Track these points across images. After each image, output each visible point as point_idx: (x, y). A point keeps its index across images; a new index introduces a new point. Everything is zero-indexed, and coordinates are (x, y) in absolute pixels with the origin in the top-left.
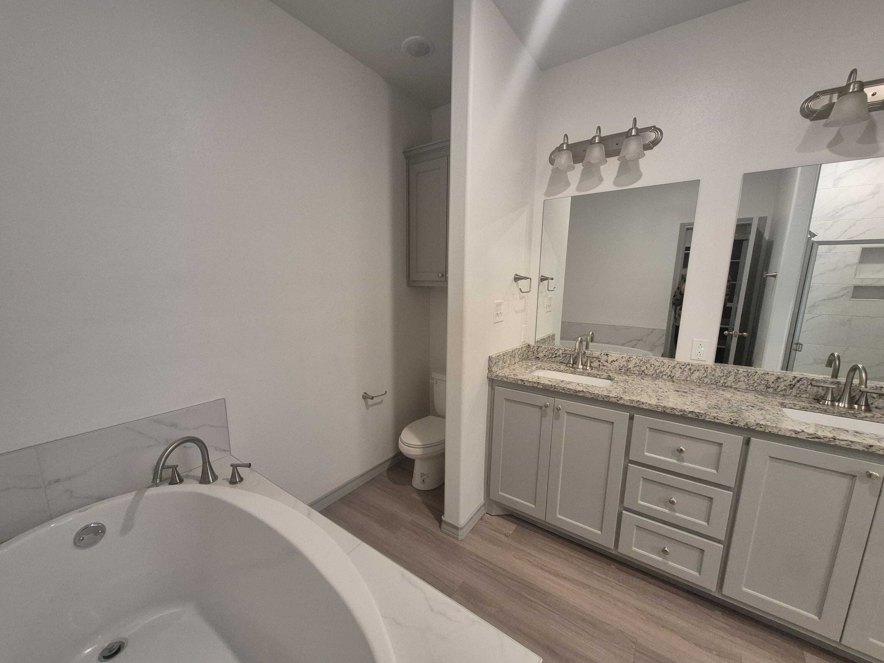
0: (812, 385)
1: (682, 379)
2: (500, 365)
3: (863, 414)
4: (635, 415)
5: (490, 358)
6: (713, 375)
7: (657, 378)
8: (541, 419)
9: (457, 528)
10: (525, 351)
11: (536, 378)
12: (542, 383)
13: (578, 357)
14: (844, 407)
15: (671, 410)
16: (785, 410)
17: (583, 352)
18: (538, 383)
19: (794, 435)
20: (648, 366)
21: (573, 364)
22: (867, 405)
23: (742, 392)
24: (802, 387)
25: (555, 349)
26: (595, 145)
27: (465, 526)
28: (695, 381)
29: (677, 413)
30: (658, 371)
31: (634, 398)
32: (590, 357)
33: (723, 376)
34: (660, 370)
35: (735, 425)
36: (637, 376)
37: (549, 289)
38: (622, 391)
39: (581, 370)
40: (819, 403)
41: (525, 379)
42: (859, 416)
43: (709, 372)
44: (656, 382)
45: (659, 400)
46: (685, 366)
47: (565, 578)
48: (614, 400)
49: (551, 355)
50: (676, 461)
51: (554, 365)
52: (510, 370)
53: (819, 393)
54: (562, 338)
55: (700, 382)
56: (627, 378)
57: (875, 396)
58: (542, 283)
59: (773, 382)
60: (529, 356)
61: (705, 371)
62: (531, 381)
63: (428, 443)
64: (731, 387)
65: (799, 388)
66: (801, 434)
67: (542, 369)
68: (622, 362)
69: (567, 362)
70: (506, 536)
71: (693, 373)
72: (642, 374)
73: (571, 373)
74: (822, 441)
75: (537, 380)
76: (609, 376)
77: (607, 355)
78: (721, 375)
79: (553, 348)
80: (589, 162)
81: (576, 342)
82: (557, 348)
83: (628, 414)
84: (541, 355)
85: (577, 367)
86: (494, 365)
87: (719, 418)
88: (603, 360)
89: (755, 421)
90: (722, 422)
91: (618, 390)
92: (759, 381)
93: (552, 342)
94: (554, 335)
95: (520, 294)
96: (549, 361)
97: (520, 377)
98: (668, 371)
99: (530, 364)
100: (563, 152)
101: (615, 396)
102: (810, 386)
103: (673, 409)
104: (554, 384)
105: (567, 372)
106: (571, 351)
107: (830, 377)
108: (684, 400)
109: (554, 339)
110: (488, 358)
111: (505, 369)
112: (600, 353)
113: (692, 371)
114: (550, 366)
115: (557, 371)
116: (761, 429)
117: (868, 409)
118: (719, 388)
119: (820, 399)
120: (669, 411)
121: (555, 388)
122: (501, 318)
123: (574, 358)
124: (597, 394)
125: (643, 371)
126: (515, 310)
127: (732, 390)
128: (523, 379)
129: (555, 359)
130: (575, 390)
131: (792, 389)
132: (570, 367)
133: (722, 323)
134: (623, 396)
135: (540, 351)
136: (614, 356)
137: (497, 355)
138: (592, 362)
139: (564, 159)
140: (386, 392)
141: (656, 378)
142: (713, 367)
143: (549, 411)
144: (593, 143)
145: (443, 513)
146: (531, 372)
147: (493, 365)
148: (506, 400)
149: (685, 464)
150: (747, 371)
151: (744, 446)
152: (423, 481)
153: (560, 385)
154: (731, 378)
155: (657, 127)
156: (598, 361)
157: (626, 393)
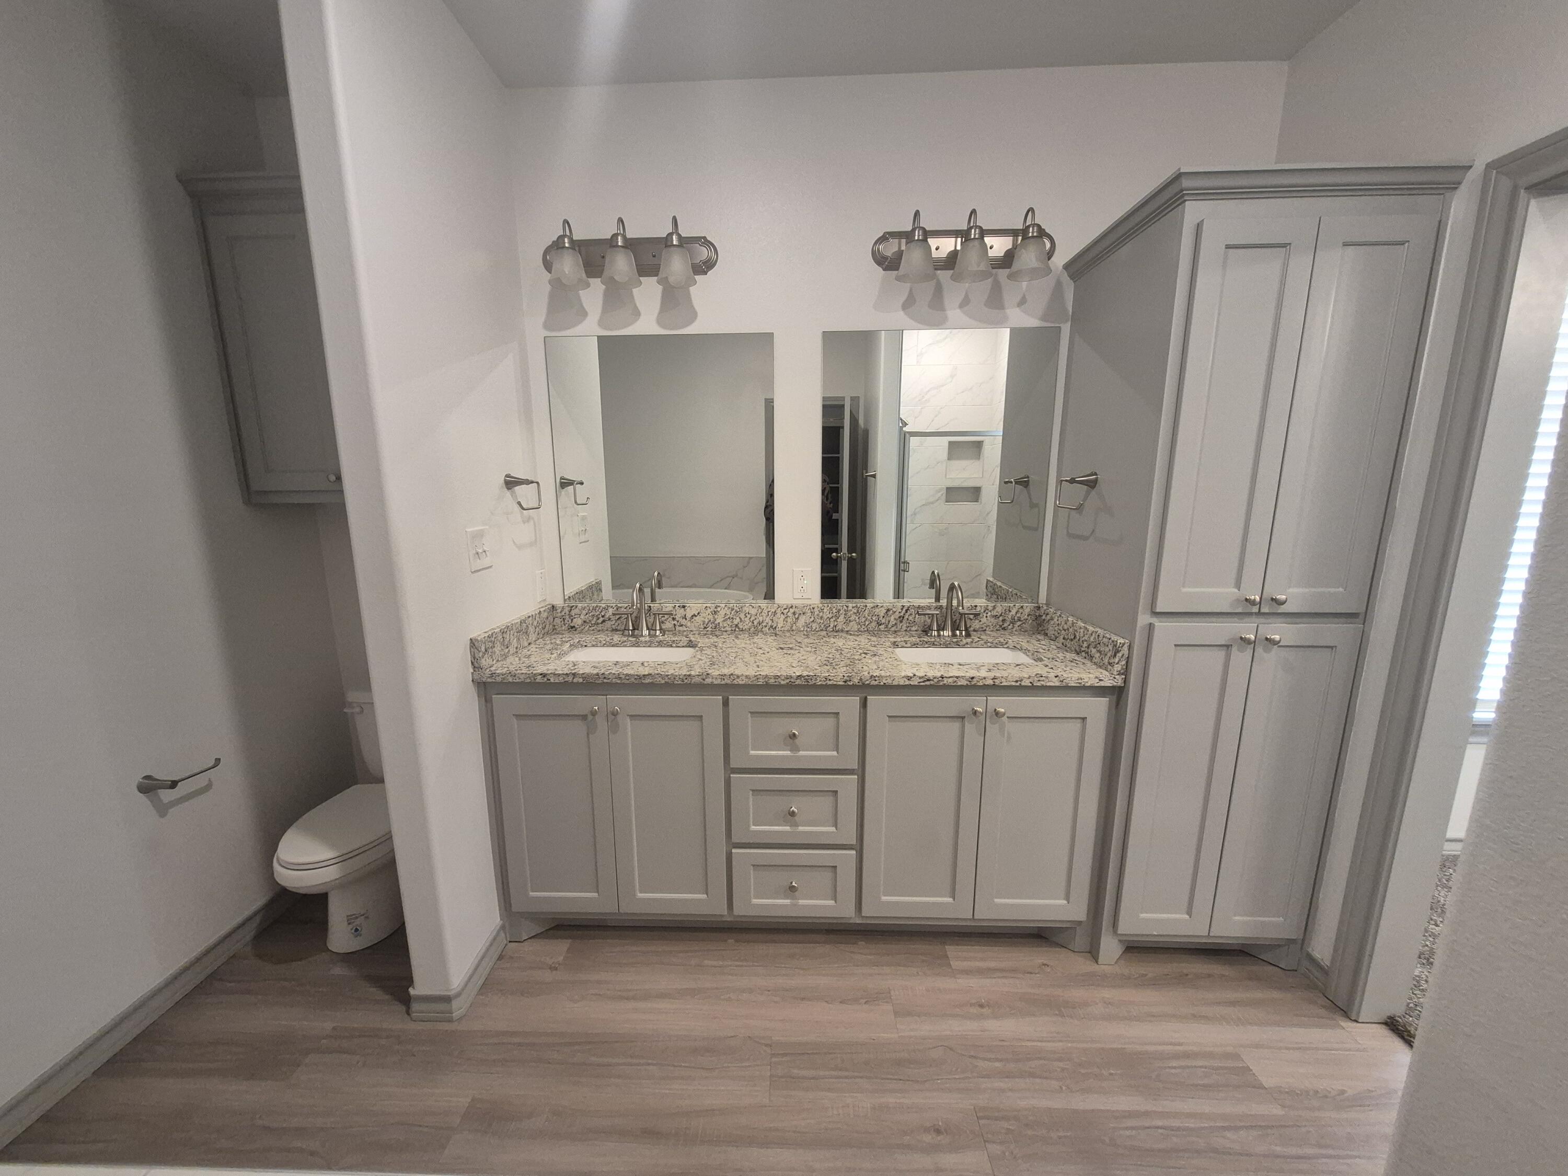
0: (919, 615)
1: (786, 629)
2: (498, 652)
3: (964, 641)
4: (730, 697)
5: (473, 643)
6: (822, 618)
7: (756, 633)
8: (588, 737)
9: (447, 999)
10: (548, 618)
11: (570, 666)
12: (581, 672)
13: (640, 617)
14: (949, 636)
15: (775, 679)
16: (898, 650)
17: (646, 607)
18: (574, 675)
19: (907, 683)
20: (742, 616)
21: (634, 629)
22: (966, 629)
23: (854, 635)
24: (911, 618)
25: (601, 608)
26: (617, 249)
27: (463, 990)
28: (802, 629)
29: (783, 683)
30: (756, 623)
31: (726, 671)
32: (659, 614)
33: (832, 618)
34: (757, 620)
35: (849, 683)
36: (729, 635)
37: (578, 502)
38: (708, 663)
39: (648, 639)
40: (927, 635)
41: (549, 672)
42: (961, 643)
43: (816, 613)
44: (755, 640)
45: (758, 666)
46: (787, 610)
47: (662, 996)
48: (697, 680)
49: (595, 620)
50: (789, 752)
51: (602, 637)
52: (520, 660)
53: (926, 623)
54: (614, 587)
55: (808, 629)
56: (715, 639)
57: (972, 617)
58: (563, 492)
59: (884, 617)
60: (556, 627)
61: (812, 612)
62: (561, 672)
63: (350, 850)
64: (842, 631)
65: (908, 619)
66: (913, 679)
67: (582, 646)
68: (706, 616)
69: (623, 628)
70: (553, 968)
71: (797, 619)
72: (736, 630)
73: (632, 646)
74: (932, 682)
75: (572, 668)
76: (690, 641)
77: (684, 607)
78: (830, 616)
79: (597, 606)
80: (612, 278)
81: (633, 591)
82: (604, 605)
83: (721, 697)
84: (578, 622)
85: (640, 634)
86: (484, 654)
87: (831, 678)
88: (679, 616)
89: (869, 673)
90: (835, 683)
91: (703, 661)
92: (869, 618)
93: (598, 595)
94: (599, 583)
95: (522, 513)
96: (593, 630)
97: (541, 669)
98: (768, 619)
99: (559, 643)
100: (565, 251)
101: (699, 672)
102: (917, 616)
103: (777, 677)
104: (602, 672)
105: (625, 646)
106: (628, 608)
107: (933, 600)
108: (791, 660)
109: (600, 590)
110: (469, 642)
111: (510, 659)
112: (673, 605)
113: (797, 616)
114: (596, 638)
115: (608, 646)
116: (876, 683)
117: (968, 635)
118: (830, 634)
119: (928, 629)
120: (772, 681)
121: (605, 678)
122: (486, 562)
123: (634, 619)
124: (672, 674)
125: (736, 626)
126: (514, 542)
127: (844, 635)
128: (545, 672)
129: (603, 625)
130: (637, 675)
131: (901, 622)
132: (629, 636)
133: (824, 542)
134: (710, 672)
135: (575, 615)
136: (694, 607)
137: (486, 635)
138: (663, 622)
139: (569, 265)
140: (218, 761)
141: (754, 633)
142: (820, 605)
143: (600, 721)
144: (614, 246)
145: (410, 981)
146: (560, 656)
147: (481, 654)
148: (518, 716)
149: (802, 753)
150: (856, 606)
151: (862, 709)
152: (356, 930)
153: (613, 672)
154: (841, 618)
155: (709, 239)
156: (671, 619)
157: (714, 665)
